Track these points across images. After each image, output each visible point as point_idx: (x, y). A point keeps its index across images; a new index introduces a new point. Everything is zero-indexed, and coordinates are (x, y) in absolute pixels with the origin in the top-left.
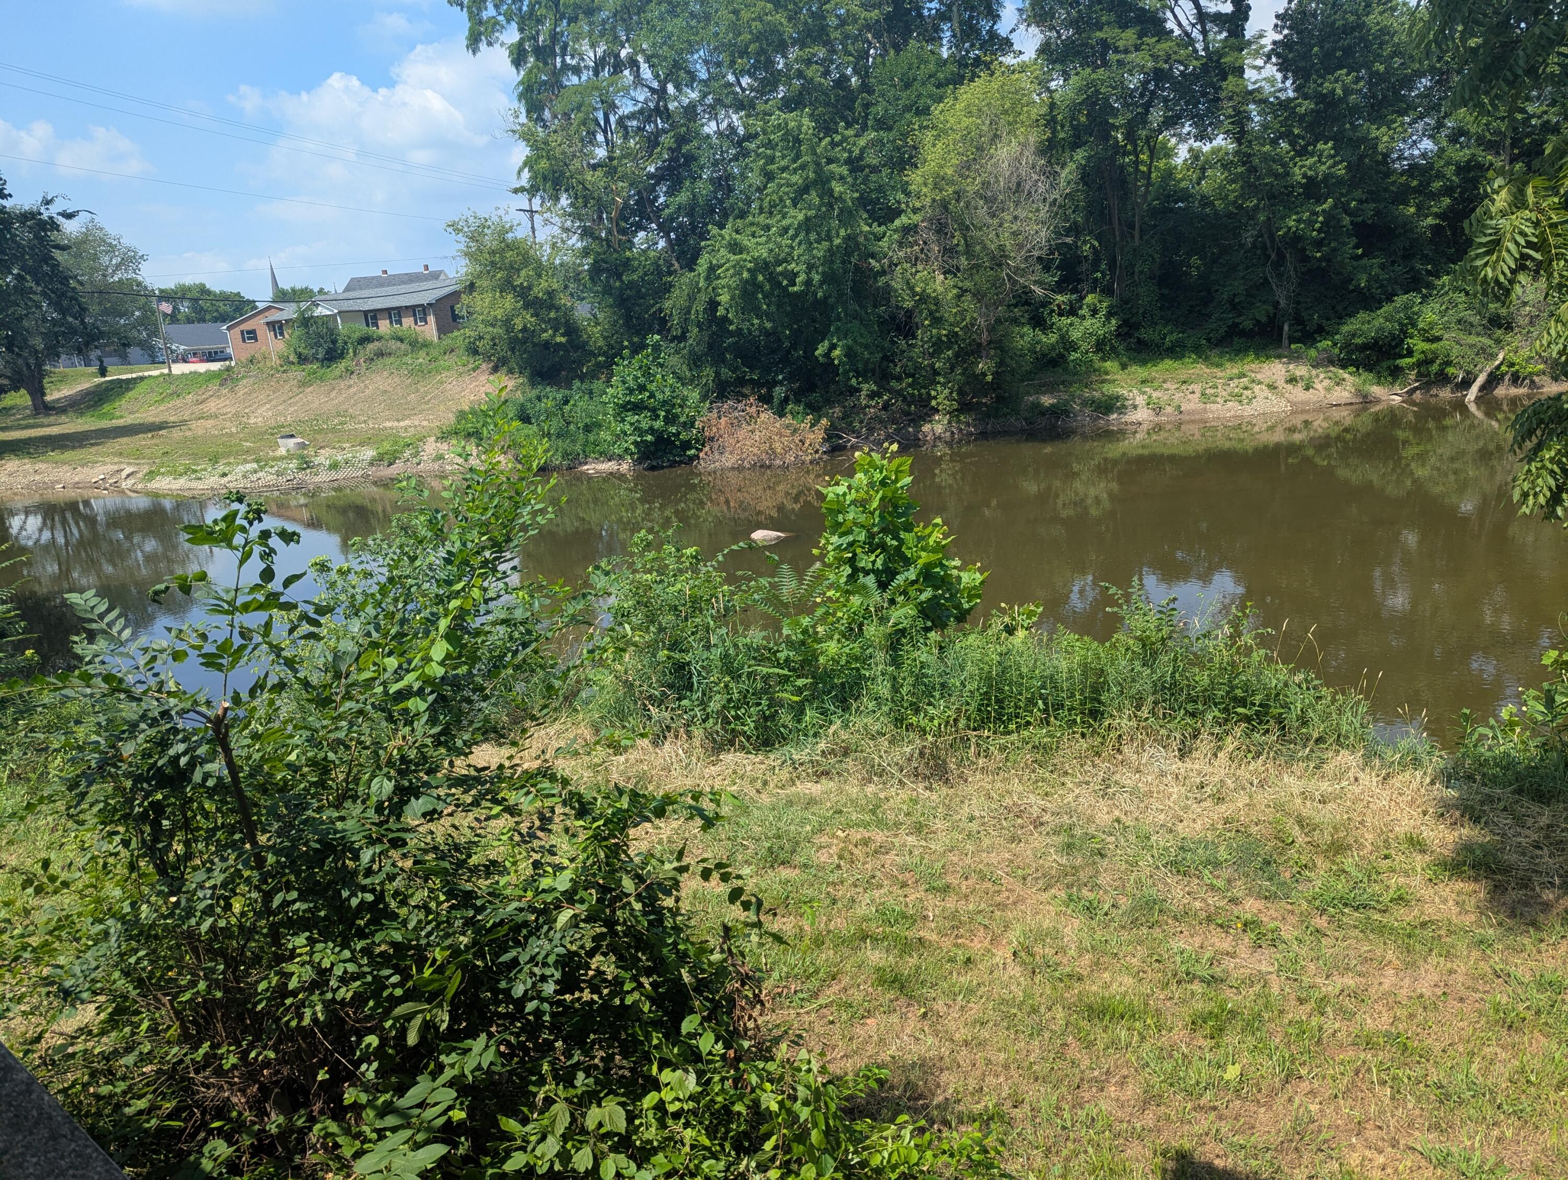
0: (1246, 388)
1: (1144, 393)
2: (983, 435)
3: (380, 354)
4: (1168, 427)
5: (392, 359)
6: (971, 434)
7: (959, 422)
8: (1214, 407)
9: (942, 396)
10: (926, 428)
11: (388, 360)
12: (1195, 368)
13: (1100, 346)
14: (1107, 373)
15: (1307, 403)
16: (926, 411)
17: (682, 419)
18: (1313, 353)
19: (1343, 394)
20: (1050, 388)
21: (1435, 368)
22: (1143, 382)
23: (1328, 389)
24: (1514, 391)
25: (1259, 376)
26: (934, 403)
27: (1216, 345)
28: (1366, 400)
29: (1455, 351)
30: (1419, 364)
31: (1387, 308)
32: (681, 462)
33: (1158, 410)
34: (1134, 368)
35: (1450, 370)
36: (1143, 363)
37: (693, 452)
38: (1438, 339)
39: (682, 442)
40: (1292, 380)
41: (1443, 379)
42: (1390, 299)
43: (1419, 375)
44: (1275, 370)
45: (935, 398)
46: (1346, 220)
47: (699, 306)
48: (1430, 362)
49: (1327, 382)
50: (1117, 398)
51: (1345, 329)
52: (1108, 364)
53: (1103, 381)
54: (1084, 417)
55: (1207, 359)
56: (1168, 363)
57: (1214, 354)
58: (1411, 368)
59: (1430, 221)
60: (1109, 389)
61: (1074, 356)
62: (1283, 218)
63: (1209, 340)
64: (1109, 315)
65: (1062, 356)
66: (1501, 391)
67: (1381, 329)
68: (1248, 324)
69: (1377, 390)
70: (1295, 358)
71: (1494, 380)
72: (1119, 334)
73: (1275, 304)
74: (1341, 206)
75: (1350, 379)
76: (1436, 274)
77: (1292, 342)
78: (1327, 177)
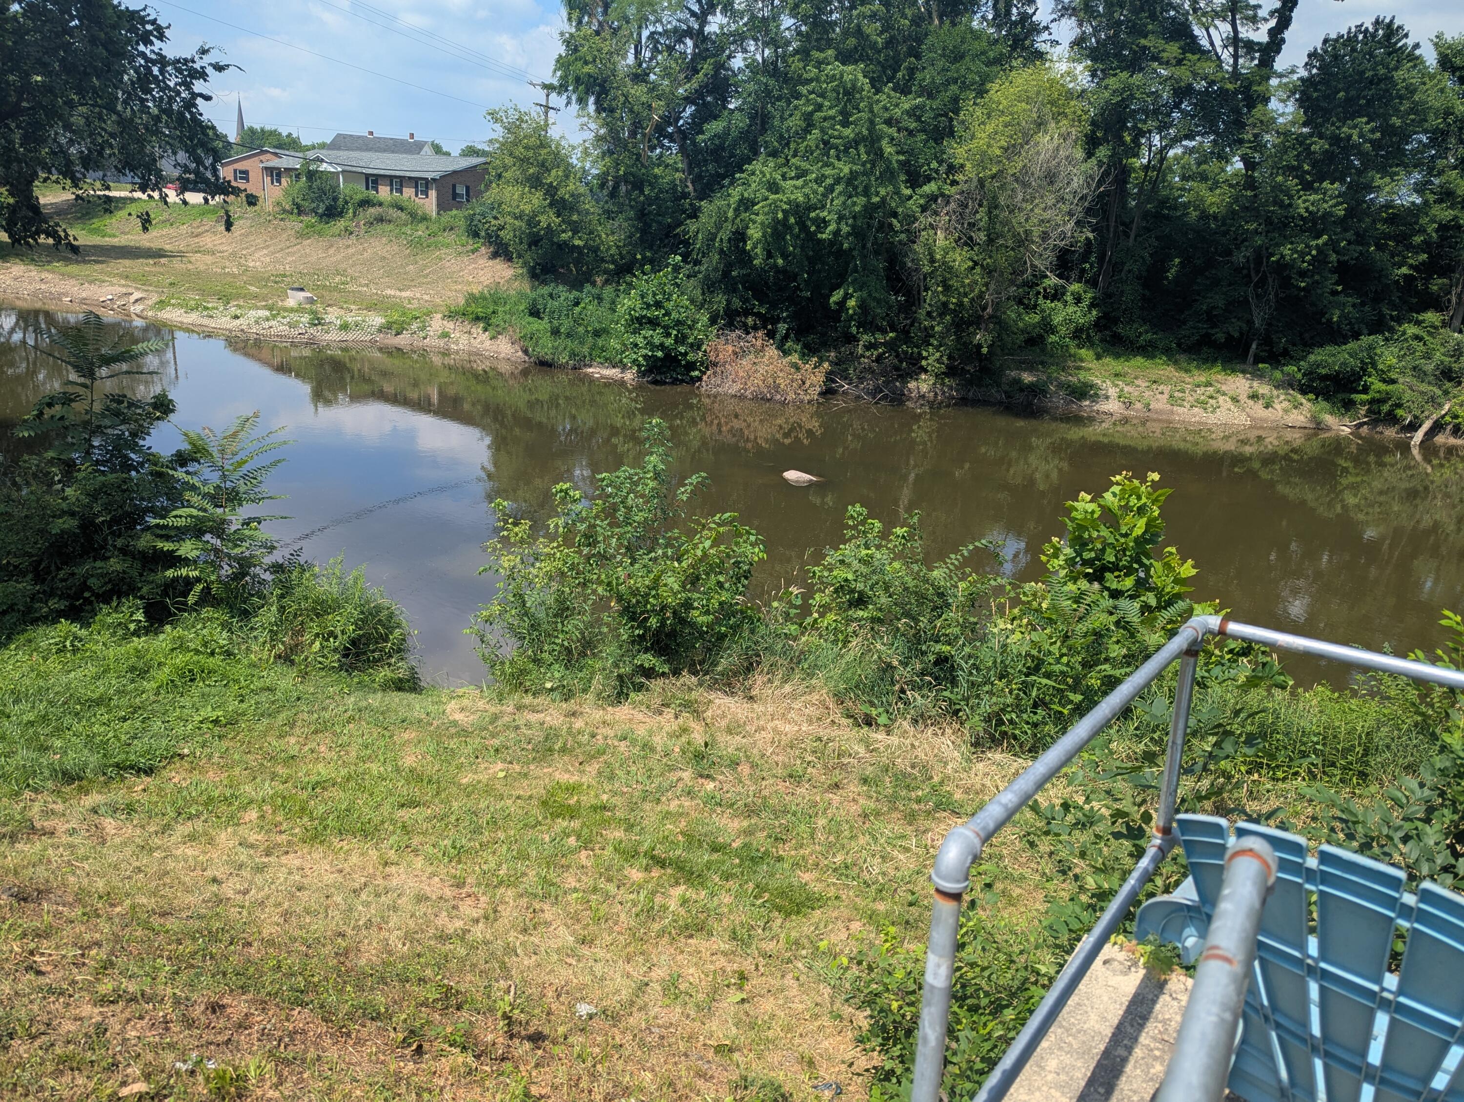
0: (1211, 397)
1: (1117, 386)
2: (964, 401)
3: (380, 220)
4: (1135, 421)
5: (391, 227)
6: (953, 398)
7: (943, 384)
8: (1180, 410)
9: (932, 358)
10: (912, 385)
11: (388, 227)
12: (1164, 370)
13: (1079, 334)
14: (1082, 360)
15: (1265, 420)
16: (915, 368)
17: (690, 340)
18: (1278, 375)
19: (1299, 418)
20: (1031, 367)
21: (1385, 408)
22: (1116, 375)
23: (1286, 411)
24: (1452, 441)
25: (1224, 388)
26: (924, 363)
27: (1185, 351)
28: (1319, 427)
29: (1408, 395)
30: (1372, 402)
31: (1352, 345)
32: (682, 381)
33: (1129, 405)
34: (1107, 360)
35: (1400, 412)
36: (1117, 356)
37: (697, 373)
38: (1393, 382)
39: (688, 362)
40: (1254, 397)
41: (1392, 419)
42: (1356, 336)
43: (1369, 411)
44: (1239, 384)
45: (926, 358)
46: (1333, 257)
47: (724, 235)
48: (1383, 401)
49: (1285, 404)
50: (1092, 386)
51: (1312, 358)
52: (1083, 352)
53: (1079, 368)
54: (1058, 400)
55: (1176, 363)
56: (1139, 360)
57: (1182, 358)
58: (1363, 403)
59: (1404, 270)
60: (1082, 376)
61: (1053, 338)
62: (1278, 245)
63: (1179, 345)
64: (1092, 306)
65: (1041, 337)
66: (1440, 439)
67: (1344, 364)
68: (1221, 337)
69: (1329, 419)
70: (1259, 376)
71: (1438, 427)
72: (1097, 325)
73: (1250, 322)
74: (1333, 244)
75: (1307, 405)
76: (1399, 321)
77: (1258, 360)
78: (1327, 215)
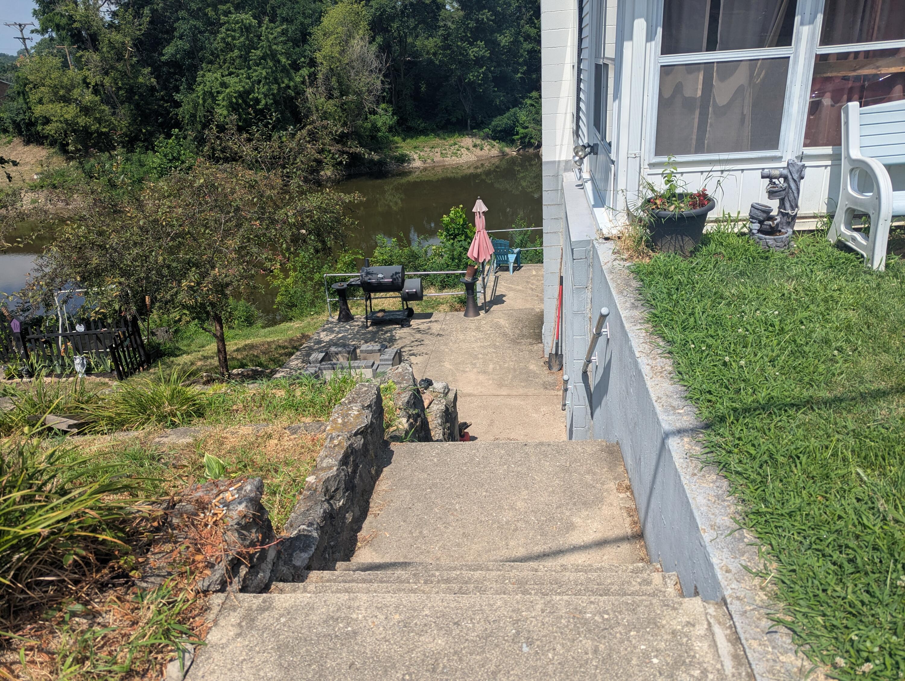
0: (458, 150)
1: (416, 153)
2: (350, 176)
6: (344, 175)
7: (337, 169)
8: (447, 159)
10: (322, 173)
12: (435, 140)
13: (390, 129)
14: (397, 143)
15: (482, 156)
18: (482, 134)
19: (495, 152)
20: (375, 151)
21: (527, 140)
22: (415, 147)
23: (489, 150)
25: (462, 144)
27: (441, 129)
28: (504, 154)
29: (534, 133)
30: (521, 138)
31: (507, 114)
33: (425, 162)
34: (408, 140)
35: (532, 141)
36: (412, 138)
38: (527, 127)
40: (475, 146)
41: (530, 145)
42: (508, 109)
43: (521, 143)
44: (467, 141)
46: (490, 75)
47: (201, 114)
48: (525, 137)
49: (488, 147)
50: (406, 155)
51: (493, 123)
52: (396, 138)
53: (397, 147)
54: (393, 166)
55: (438, 136)
56: (422, 138)
57: (440, 132)
58: (518, 140)
59: (519, 75)
60: (400, 151)
61: (380, 134)
62: (467, 74)
63: (437, 126)
64: (393, 114)
65: (375, 135)
67: (507, 124)
68: (454, 120)
69: (507, 150)
70: (474, 135)
72: (399, 123)
73: (464, 110)
74: (488, 69)
75: (497, 145)
76: (523, 98)
77: (473, 128)
78: (483, 57)
